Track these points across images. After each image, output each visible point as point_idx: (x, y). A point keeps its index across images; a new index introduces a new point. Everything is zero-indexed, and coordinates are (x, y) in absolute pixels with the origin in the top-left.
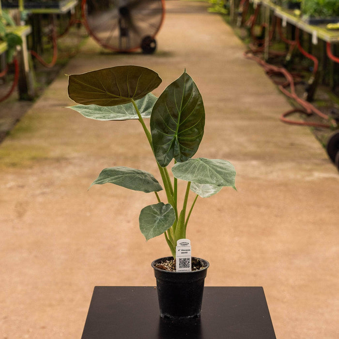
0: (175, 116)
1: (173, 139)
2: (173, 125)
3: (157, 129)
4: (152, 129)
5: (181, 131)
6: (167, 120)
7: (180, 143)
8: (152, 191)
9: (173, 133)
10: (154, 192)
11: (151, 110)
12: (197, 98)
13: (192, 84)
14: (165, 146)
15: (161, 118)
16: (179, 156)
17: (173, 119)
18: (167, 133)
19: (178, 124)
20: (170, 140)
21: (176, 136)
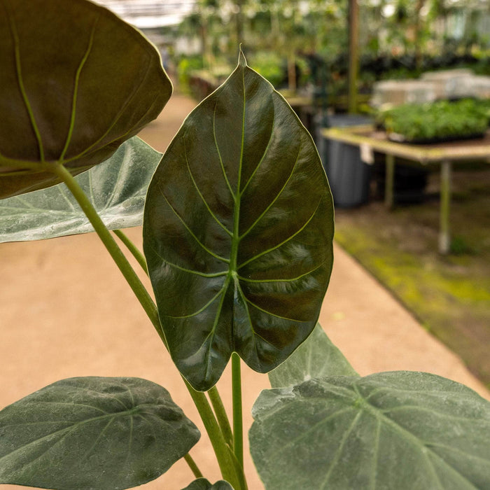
0: (224, 210)
1: (225, 286)
2: (219, 238)
3: (170, 260)
4: (152, 264)
5: (248, 258)
6: (199, 225)
7: (252, 299)
8: (177, 458)
9: (220, 266)
10: (183, 459)
11: (142, 194)
12: (295, 143)
13: (271, 102)
14: (200, 314)
15: (180, 222)
16: (252, 344)
17: (217, 222)
18: (204, 270)
19: (235, 236)
20: (215, 290)
21: (234, 274)
